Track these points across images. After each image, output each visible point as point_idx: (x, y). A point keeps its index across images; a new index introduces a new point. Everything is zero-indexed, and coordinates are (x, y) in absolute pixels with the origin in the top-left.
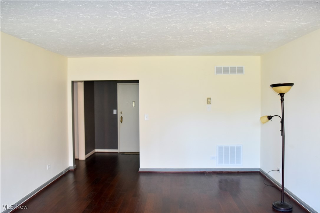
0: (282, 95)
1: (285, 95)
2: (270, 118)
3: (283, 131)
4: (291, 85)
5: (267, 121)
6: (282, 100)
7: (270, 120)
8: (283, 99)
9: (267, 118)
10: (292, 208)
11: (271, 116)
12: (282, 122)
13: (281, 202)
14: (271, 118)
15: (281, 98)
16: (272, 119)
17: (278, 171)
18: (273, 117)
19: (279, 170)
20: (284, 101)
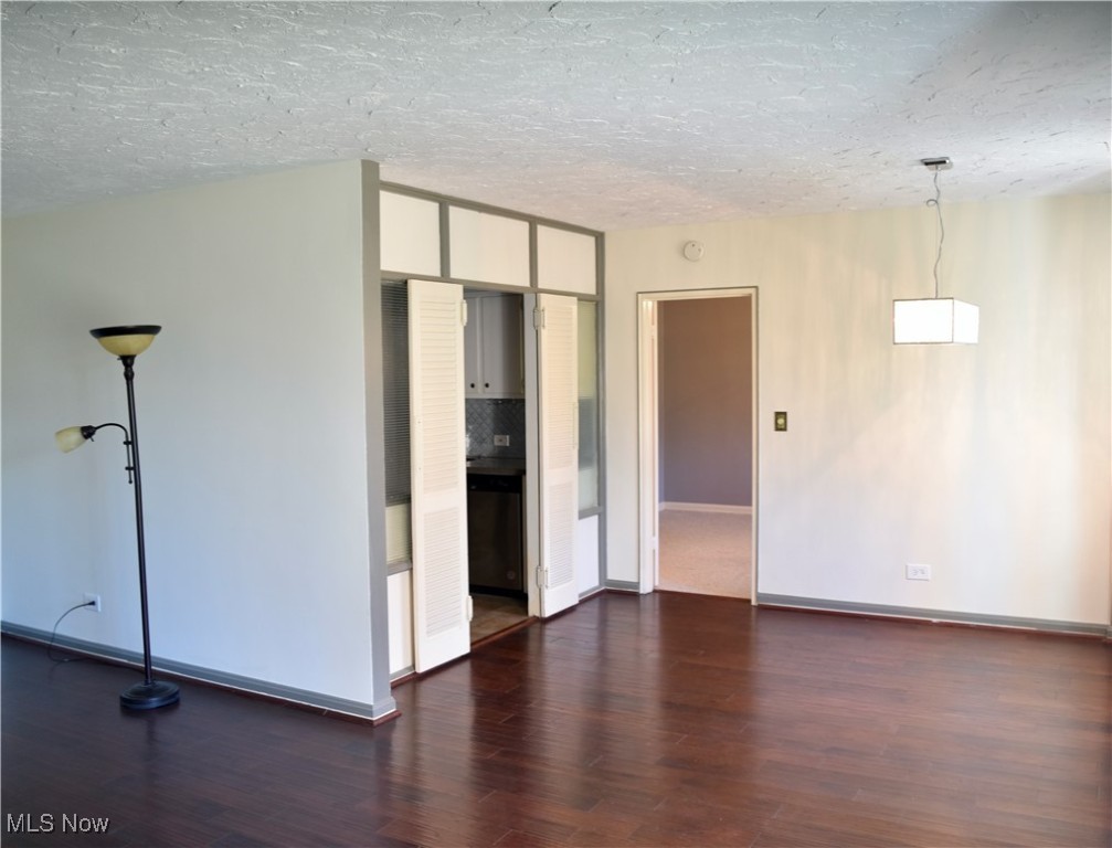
0: (128, 361)
1: (136, 360)
2: (88, 432)
3: (134, 468)
4: (152, 330)
5: (79, 445)
6: (129, 376)
7: (89, 440)
8: (133, 374)
9: (77, 436)
10: (177, 693)
11: (90, 427)
12: (132, 442)
13: (147, 683)
14: (93, 433)
15: (126, 369)
16: (94, 437)
17: (91, 606)
18: (98, 431)
19: (93, 603)
20: (135, 380)
